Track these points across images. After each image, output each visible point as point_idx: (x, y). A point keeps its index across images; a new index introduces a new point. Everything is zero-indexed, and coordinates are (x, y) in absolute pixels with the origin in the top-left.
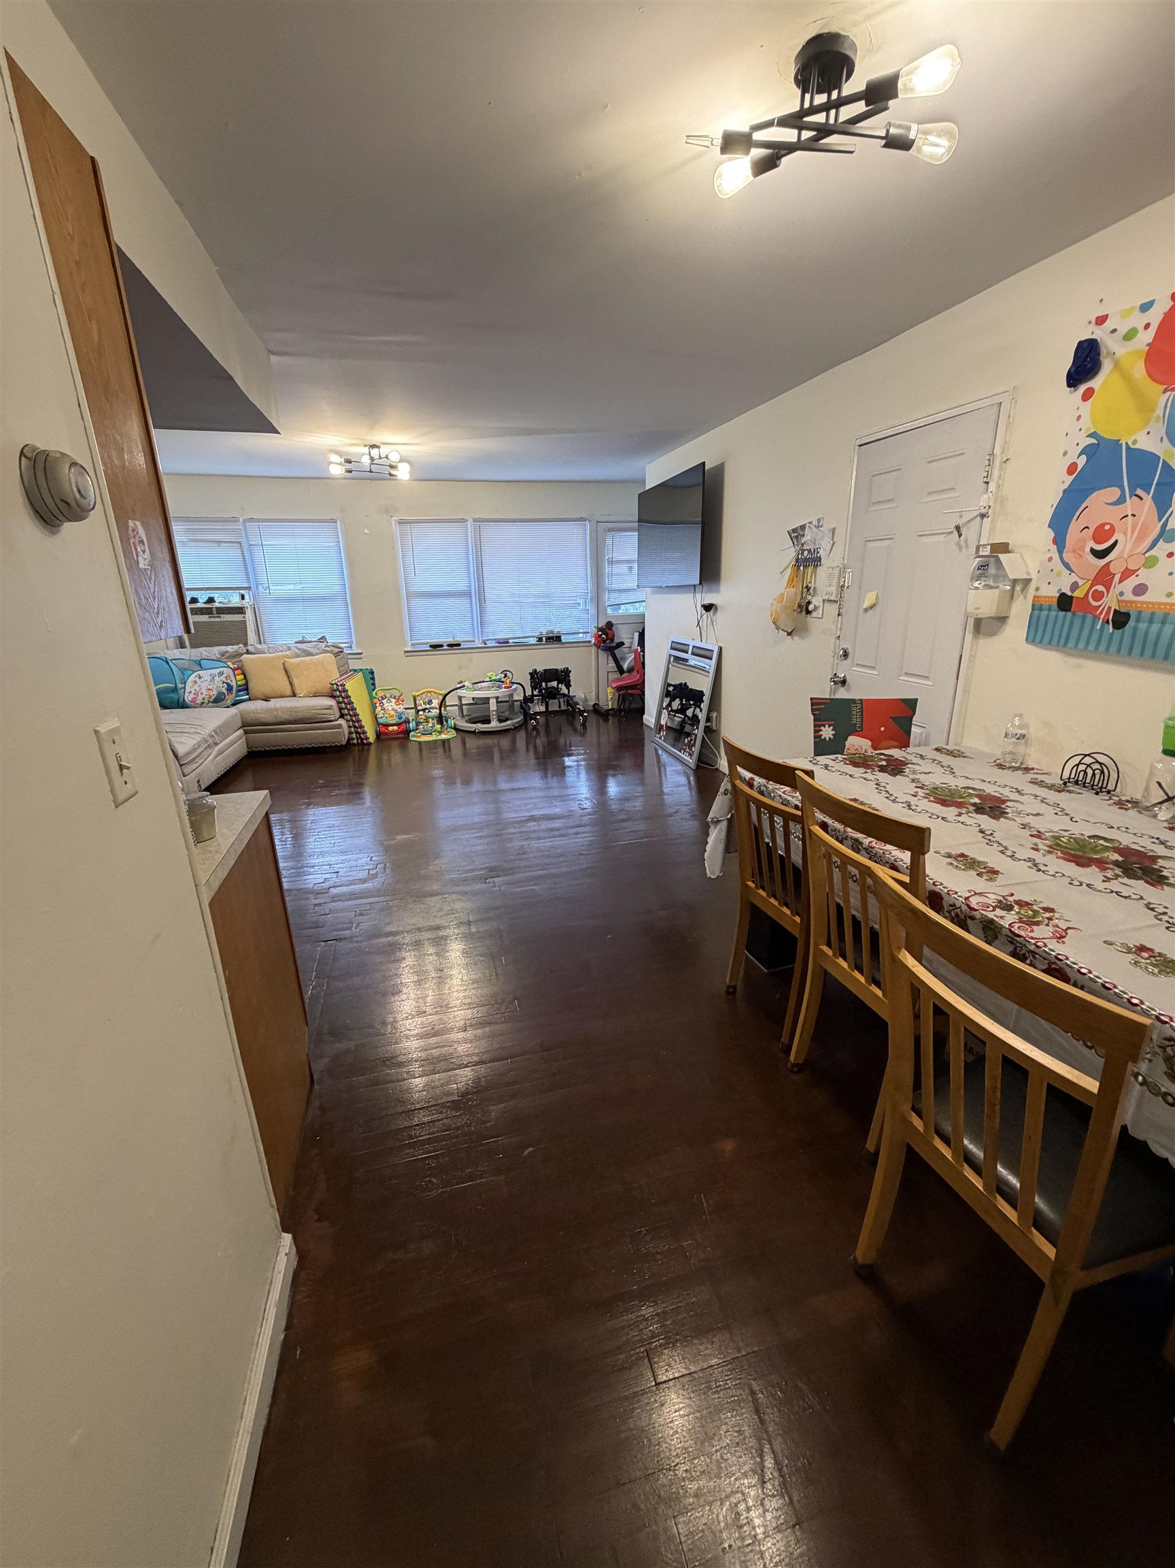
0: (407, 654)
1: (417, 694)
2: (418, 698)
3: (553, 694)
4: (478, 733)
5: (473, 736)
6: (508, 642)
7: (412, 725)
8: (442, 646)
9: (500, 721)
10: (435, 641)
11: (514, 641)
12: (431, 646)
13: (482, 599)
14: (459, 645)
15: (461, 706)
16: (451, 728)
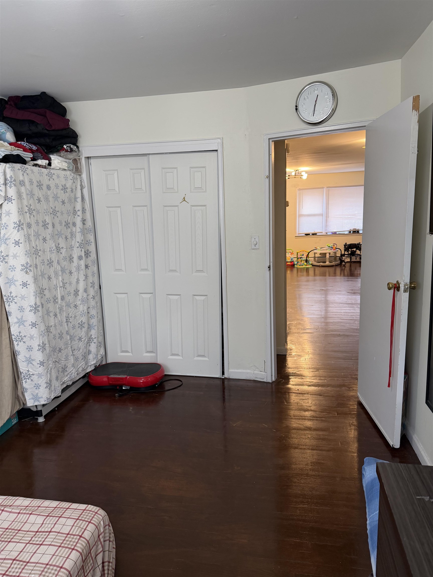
0: (296, 237)
1: (298, 252)
2: (299, 253)
3: (353, 254)
4: (321, 266)
5: (319, 267)
6: (336, 233)
7: (296, 263)
8: (309, 234)
9: (330, 262)
10: (307, 232)
11: (339, 232)
12: (305, 234)
13: (327, 217)
14: (316, 234)
15: (315, 257)
16: (310, 264)
